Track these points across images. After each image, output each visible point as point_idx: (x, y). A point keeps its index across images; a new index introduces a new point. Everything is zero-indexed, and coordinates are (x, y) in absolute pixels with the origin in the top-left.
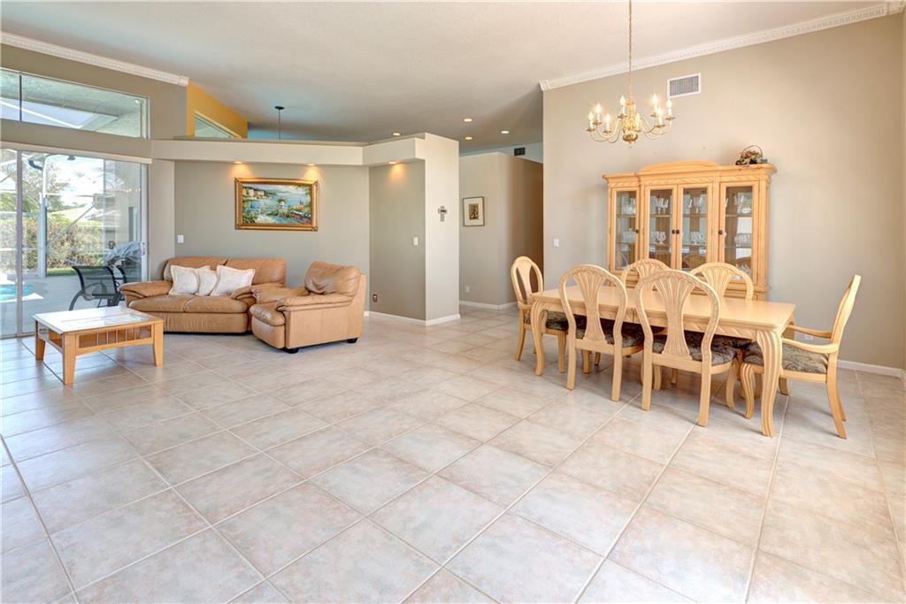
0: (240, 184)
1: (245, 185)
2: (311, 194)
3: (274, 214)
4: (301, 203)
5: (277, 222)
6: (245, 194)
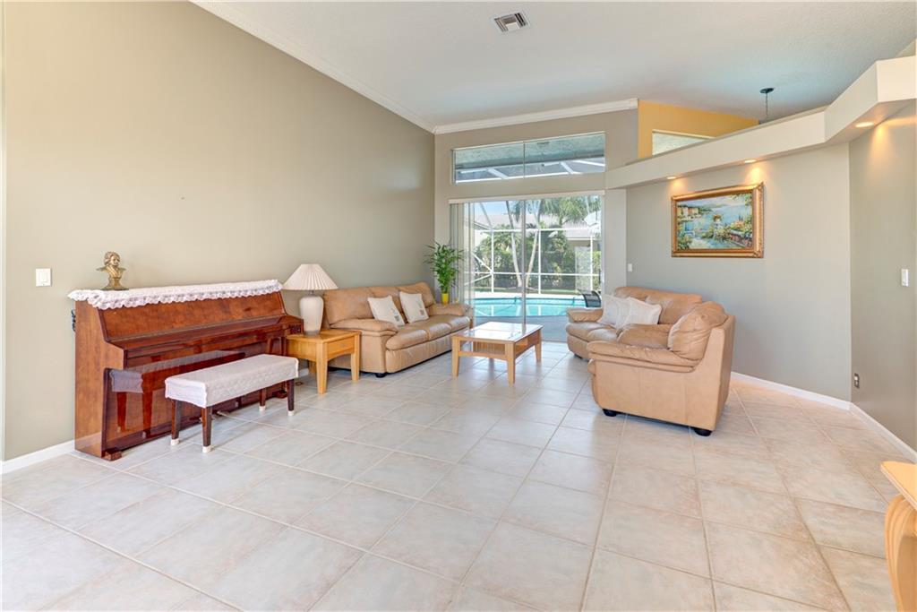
0: (678, 202)
1: (679, 204)
2: (752, 204)
3: (709, 237)
4: (741, 219)
5: (713, 247)
6: (679, 214)
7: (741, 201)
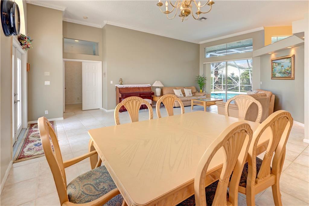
1: (273, 62)
2: (291, 61)
3: (280, 73)
4: (288, 67)
5: (281, 76)
6: (273, 65)
7: (288, 60)
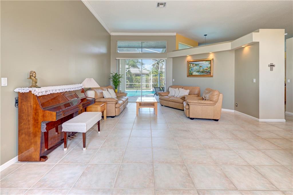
0: (189, 63)
1: (190, 63)
2: (210, 63)
3: (198, 72)
4: (207, 67)
5: (199, 74)
7: (207, 63)
